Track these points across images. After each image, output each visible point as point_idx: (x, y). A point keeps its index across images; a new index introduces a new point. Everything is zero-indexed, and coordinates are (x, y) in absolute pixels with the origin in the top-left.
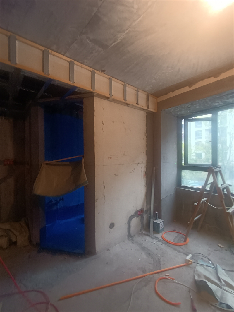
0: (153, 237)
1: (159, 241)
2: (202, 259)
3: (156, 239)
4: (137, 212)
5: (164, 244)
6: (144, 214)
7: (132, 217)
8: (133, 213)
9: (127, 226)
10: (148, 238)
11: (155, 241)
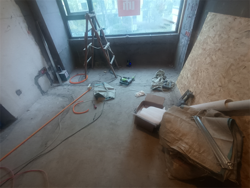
0: (63, 85)
1: (68, 86)
2: (97, 83)
3: (66, 85)
4: (40, 72)
5: (72, 86)
6: (48, 71)
7: (37, 78)
8: (36, 74)
9: (36, 87)
10: (59, 88)
11: (65, 87)
